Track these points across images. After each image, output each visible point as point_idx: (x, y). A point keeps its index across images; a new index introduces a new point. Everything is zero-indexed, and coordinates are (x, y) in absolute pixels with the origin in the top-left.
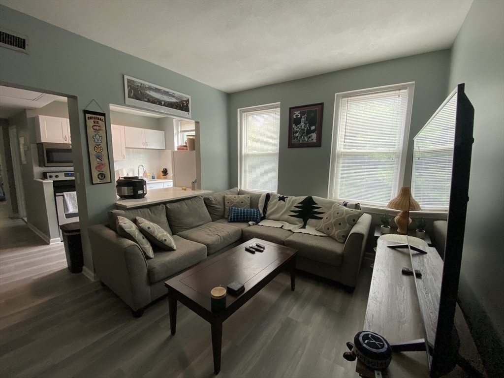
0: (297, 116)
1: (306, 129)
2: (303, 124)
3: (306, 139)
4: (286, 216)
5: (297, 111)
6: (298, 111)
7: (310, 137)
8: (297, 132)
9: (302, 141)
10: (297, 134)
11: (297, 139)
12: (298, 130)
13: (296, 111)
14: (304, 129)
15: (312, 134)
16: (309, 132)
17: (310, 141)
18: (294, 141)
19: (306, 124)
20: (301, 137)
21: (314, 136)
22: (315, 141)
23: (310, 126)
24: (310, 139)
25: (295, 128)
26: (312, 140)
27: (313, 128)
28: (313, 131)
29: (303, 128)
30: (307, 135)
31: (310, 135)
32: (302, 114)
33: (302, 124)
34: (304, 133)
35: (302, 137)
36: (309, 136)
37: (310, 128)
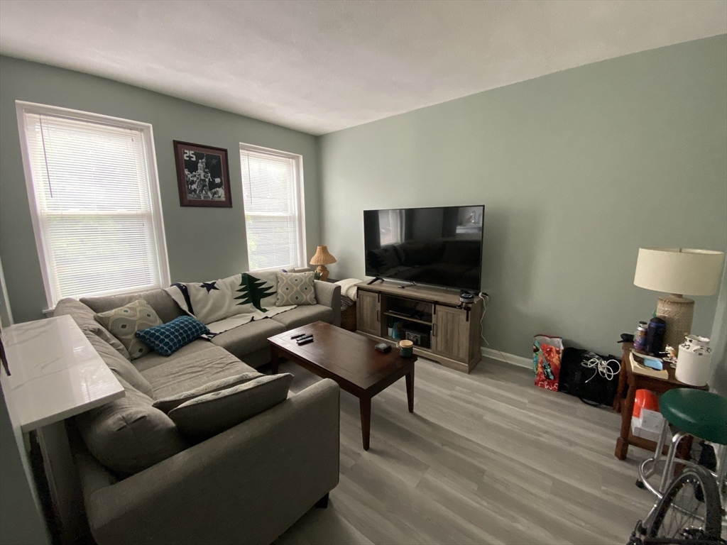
0: (190, 157)
1: (207, 180)
2: (202, 171)
3: (210, 194)
4: (235, 308)
5: (189, 150)
6: (192, 150)
7: (215, 193)
8: (193, 182)
9: (205, 197)
10: (194, 186)
11: (195, 193)
12: (195, 179)
13: (187, 149)
14: (204, 181)
15: (218, 189)
16: (213, 186)
17: (217, 199)
18: (191, 197)
19: (206, 173)
20: (201, 191)
21: (221, 191)
22: (223, 199)
23: (213, 177)
24: (217, 196)
25: (189, 176)
26: (220, 197)
27: (218, 180)
28: (219, 185)
29: (203, 178)
30: (210, 189)
31: (215, 190)
32: (199, 156)
33: (200, 172)
34: (205, 186)
35: (204, 192)
36: (213, 191)
37: (214, 181)
